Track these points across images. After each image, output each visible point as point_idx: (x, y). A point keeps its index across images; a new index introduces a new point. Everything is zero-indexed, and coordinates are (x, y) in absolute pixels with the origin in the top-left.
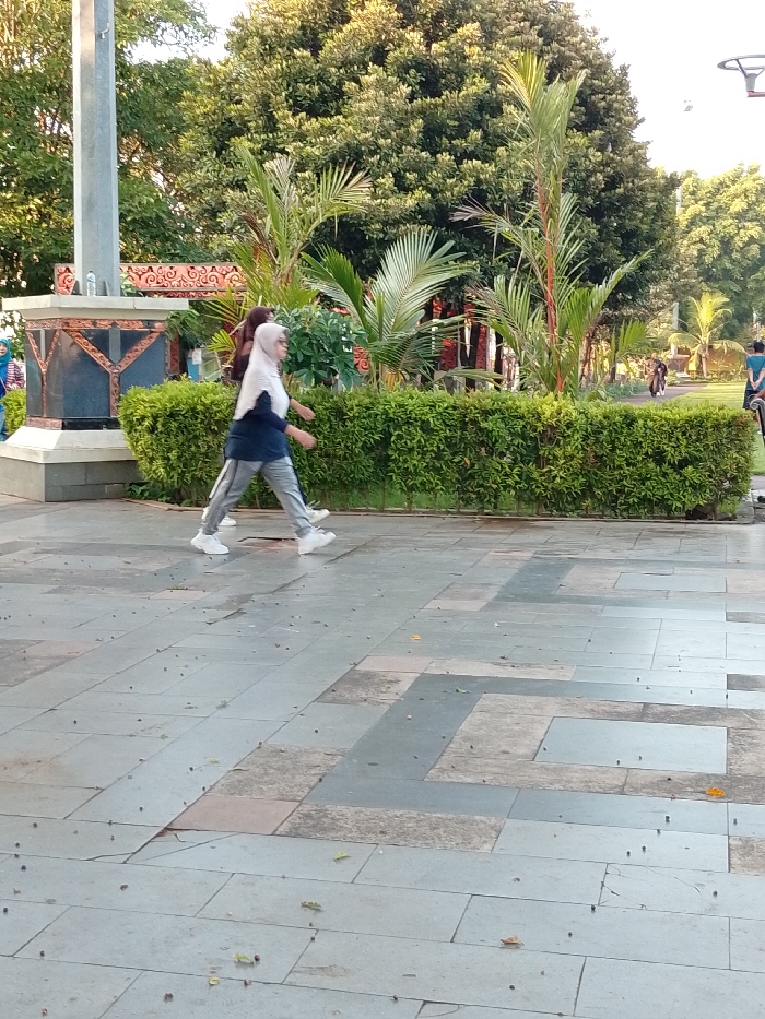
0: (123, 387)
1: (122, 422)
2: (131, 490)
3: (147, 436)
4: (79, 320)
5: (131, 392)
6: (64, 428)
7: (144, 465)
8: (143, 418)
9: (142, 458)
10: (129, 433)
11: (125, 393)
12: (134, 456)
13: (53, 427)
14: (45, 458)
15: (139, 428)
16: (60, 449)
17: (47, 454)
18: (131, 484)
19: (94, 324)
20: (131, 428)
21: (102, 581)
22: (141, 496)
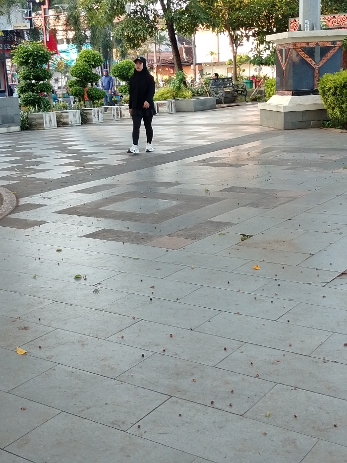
0: (321, 74)
1: (320, 91)
2: (323, 123)
3: (332, 97)
4: (301, 43)
5: (324, 76)
6: (293, 95)
7: (330, 111)
8: (330, 88)
9: (329, 108)
10: (323, 96)
11: (321, 77)
12: (325, 107)
13: (287, 95)
14: (284, 109)
15: (328, 93)
16: (291, 105)
17: (285, 107)
18: (323, 121)
19: (308, 44)
20: (324, 93)
21: (310, 164)
22: (328, 126)
